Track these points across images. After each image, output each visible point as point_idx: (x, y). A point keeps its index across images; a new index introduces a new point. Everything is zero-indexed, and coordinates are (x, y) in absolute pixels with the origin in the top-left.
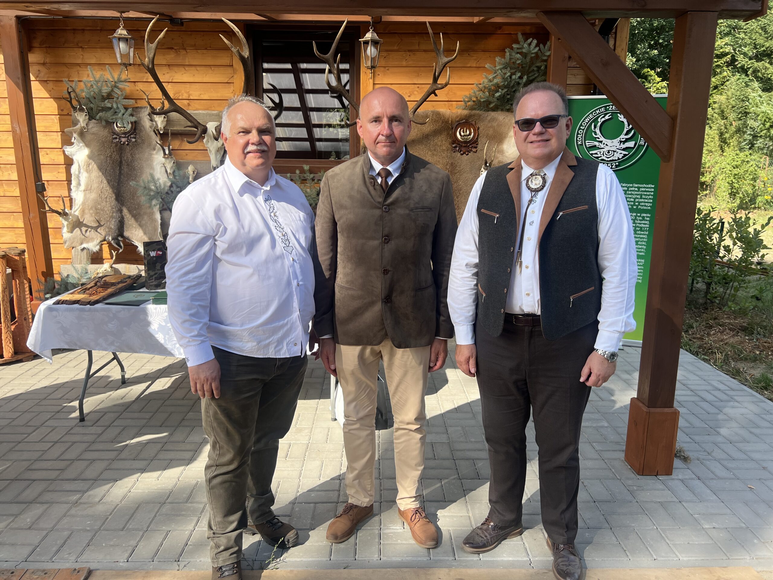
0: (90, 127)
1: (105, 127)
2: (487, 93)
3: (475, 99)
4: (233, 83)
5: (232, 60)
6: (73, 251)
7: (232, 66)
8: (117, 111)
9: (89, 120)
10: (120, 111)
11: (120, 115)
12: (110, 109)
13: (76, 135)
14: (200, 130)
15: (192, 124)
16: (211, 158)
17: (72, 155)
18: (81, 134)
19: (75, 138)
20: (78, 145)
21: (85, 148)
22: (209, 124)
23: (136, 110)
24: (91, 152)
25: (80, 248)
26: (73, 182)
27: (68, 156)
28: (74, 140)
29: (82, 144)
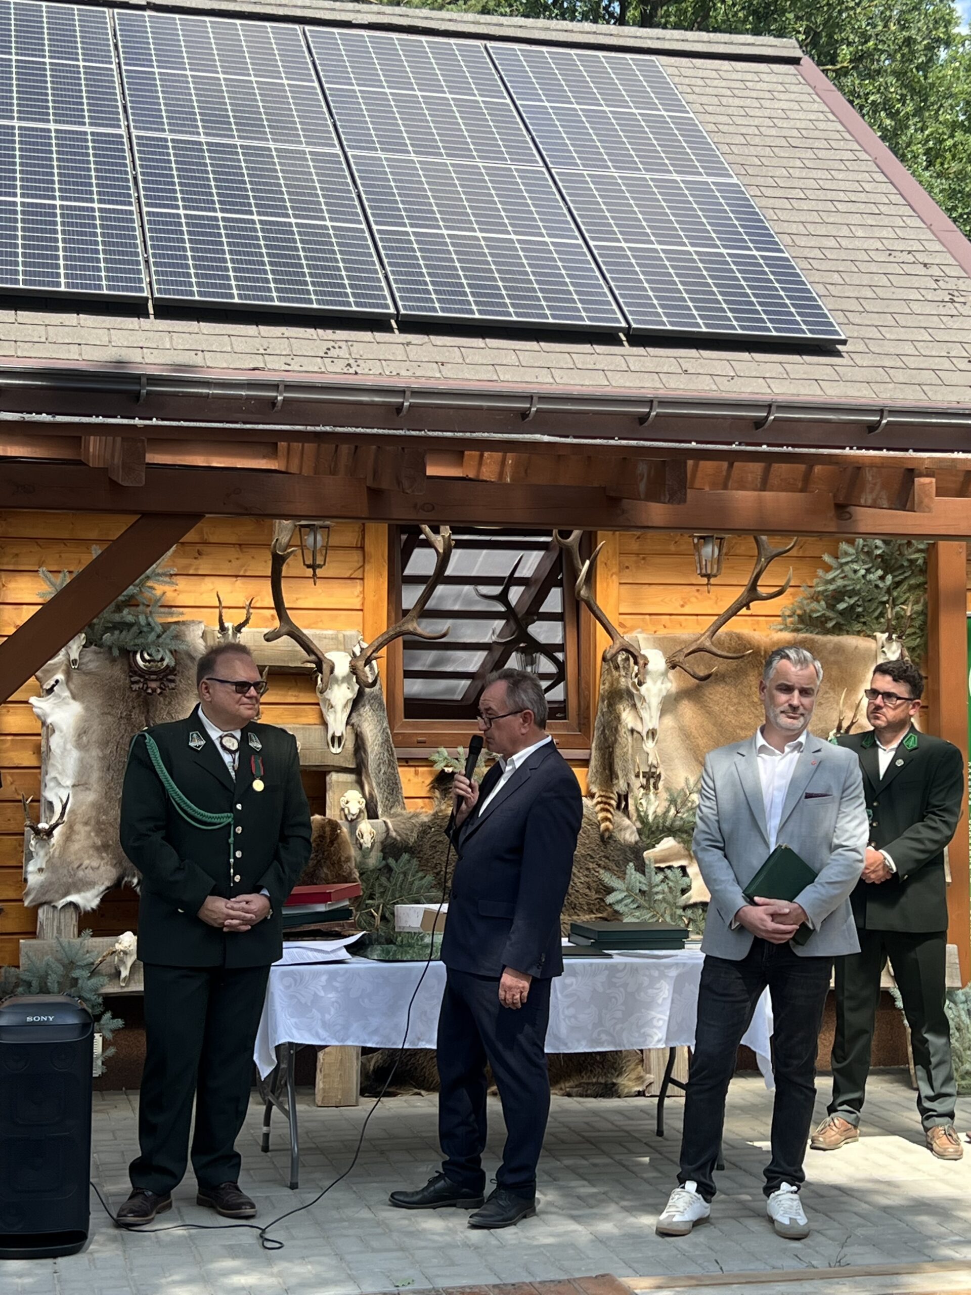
0: (85, 660)
1: (113, 660)
3: (799, 612)
4: (362, 579)
5: (363, 538)
6: (40, 911)
7: (362, 548)
8: (145, 629)
9: (84, 646)
10: (152, 629)
11: (152, 637)
12: (130, 625)
13: (60, 676)
14: (325, 667)
15: (313, 658)
16: (330, 718)
17: (46, 715)
18: (68, 674)
19: (57, 682)
20: (59, 696)
21: (72, 701)
22: (331, 656)
23: (183, 627)
24: (87, 709)
25: (61, 903)
26: (50, 769)
27: (38, 717)
28: (54, 686)
29: (67, 694)
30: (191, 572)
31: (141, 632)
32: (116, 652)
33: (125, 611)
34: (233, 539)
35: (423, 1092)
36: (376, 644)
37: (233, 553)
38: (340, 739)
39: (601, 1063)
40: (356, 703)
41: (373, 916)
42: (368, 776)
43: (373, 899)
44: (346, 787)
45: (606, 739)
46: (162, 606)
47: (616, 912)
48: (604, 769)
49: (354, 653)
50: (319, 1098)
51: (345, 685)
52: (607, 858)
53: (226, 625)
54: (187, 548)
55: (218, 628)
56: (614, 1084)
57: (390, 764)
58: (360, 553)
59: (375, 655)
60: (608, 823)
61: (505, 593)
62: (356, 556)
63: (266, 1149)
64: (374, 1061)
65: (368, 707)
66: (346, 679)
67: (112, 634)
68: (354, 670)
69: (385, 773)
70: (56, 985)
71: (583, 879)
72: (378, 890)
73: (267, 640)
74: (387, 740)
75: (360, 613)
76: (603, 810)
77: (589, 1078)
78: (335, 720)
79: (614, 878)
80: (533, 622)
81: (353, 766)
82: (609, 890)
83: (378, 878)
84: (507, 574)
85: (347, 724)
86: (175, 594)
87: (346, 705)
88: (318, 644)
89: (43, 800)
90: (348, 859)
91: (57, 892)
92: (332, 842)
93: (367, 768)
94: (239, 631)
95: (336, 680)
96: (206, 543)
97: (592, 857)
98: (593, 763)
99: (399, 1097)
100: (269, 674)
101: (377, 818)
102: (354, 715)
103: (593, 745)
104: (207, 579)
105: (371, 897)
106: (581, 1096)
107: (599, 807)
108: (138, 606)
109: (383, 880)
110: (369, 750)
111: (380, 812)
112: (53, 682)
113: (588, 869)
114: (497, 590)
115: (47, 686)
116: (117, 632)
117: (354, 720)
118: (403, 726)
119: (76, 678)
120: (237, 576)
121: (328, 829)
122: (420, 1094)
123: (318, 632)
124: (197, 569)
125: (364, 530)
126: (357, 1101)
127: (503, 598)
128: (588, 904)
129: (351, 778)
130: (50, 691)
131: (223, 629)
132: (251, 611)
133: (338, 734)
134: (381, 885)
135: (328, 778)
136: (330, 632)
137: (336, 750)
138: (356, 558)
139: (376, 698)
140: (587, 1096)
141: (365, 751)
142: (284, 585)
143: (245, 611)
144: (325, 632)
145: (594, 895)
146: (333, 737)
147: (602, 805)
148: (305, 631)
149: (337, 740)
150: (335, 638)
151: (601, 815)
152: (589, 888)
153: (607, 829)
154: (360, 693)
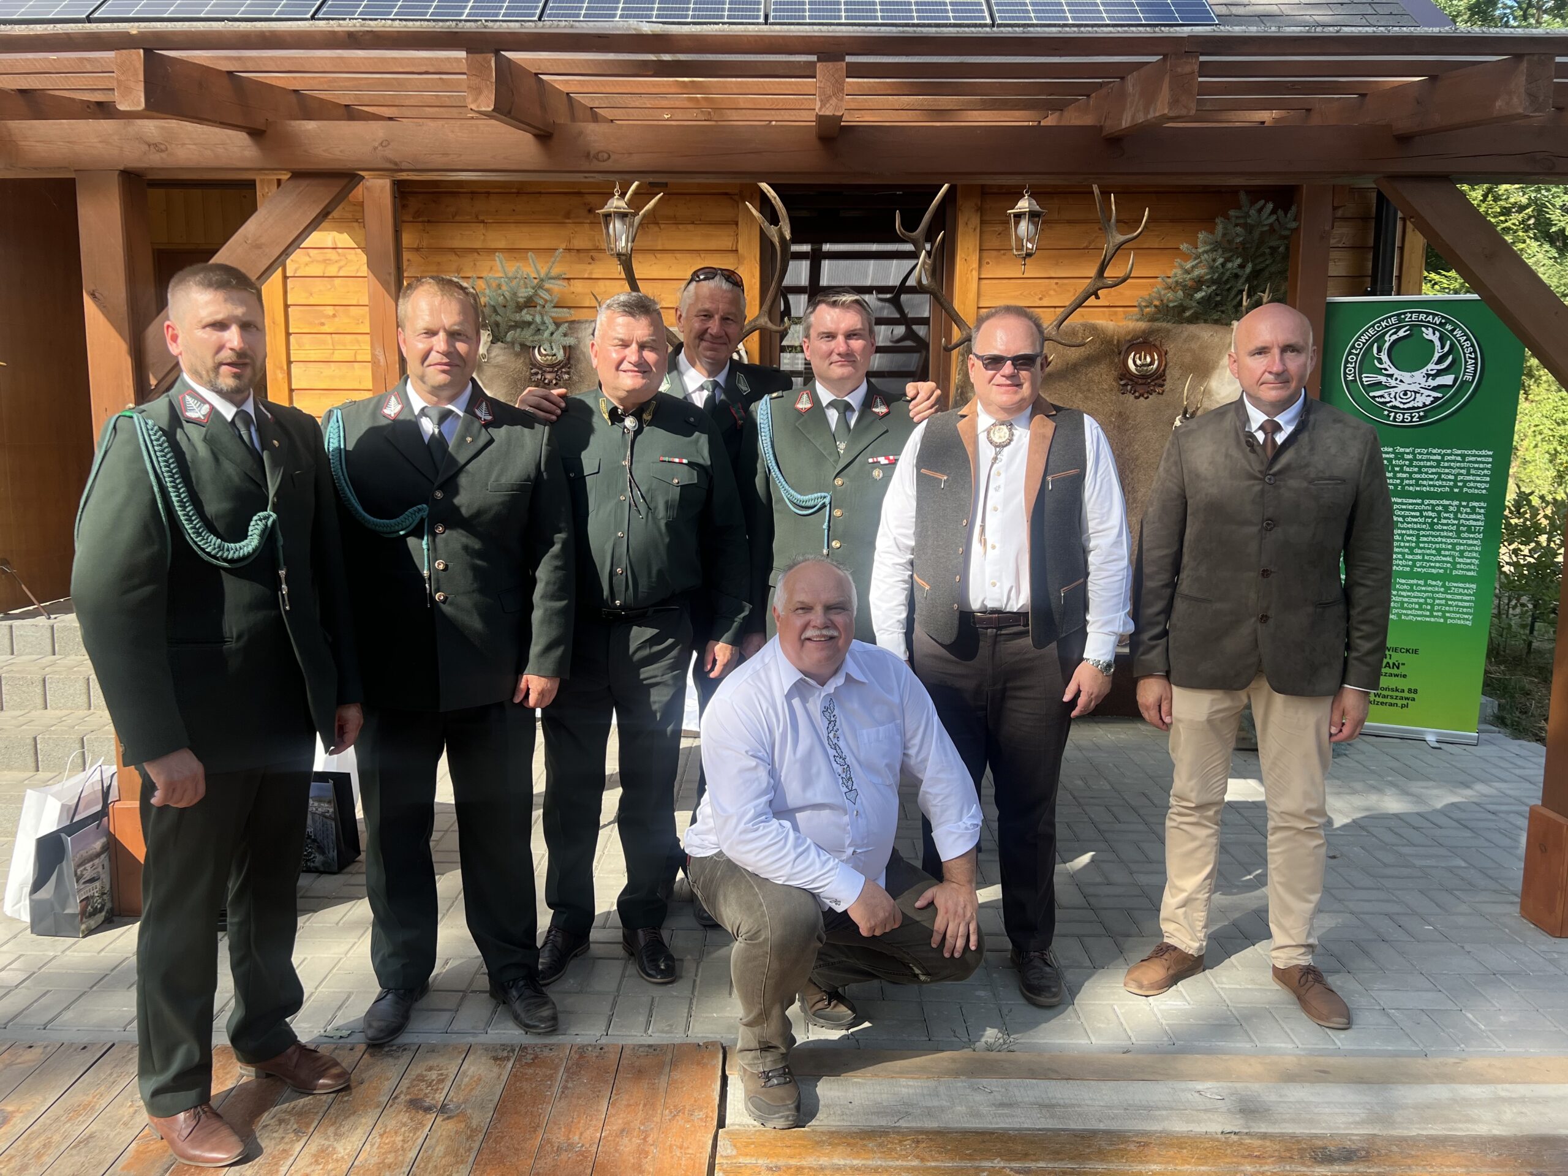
0: (493, 354)
1: (517, 355)
2: (1180, 293)
3: (1157, 303)
5: (736, 242)
7: (735, 251)
8: (543, 327)
9: (492, 343)
10: (547, 327)
11: (546, 334)
12: (529, 324)
23: (577, 326)
30: (586, 276)
31: (537, 330)
32: (517, 348)
33: (525, 311)
46: (555, 307)
54: (582, 255)
58: (733, 256)
67: (515, 332)
96: (598, 249)
104: (601, 282)
108: (536, 307)
116: (518, 330)
119: (487, 369)
125: (736, 235)
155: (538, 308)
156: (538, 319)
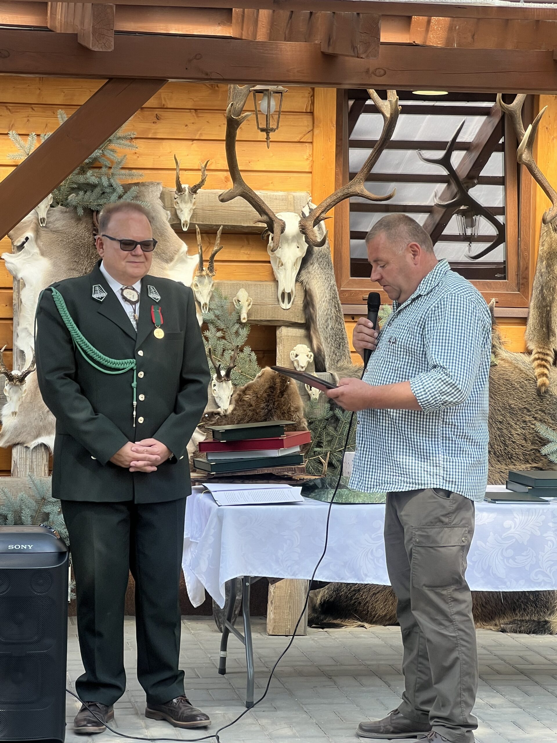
0: (51, 219)
1: (79, 219)
4: (312, 143)
5: (313, 103)
6: (14, 451)
7: (312, 113)
8: (108, 190)
9: (52, 206)
10: (114, 190)
11: (114, 197)
12: (94, 186)
13: (30, 234)
14: (277, 228)
15: (265, 218)
16: (281, 276)
17: (16, 270)
18: (37, 231)
19: (27, 239)
20: (29, 253)
21: (41, 257)
22: (282, 216)
23: (143, 188)
24: (55, 265)
25: (32, 444)
26: (21, 321)
27: (10, 271)
28: (24, 243)
29: (36, 250)
30: (150, 136)
31: (104, 193)
32: (80, 212)
33: (89, 173)
34: (189, 105)
35: (366, 625)
36: (325, 205)
37: (189, 117)
38: (289, 295)
39: (534, 602)
40: (305, 261)
41: (321, 463)
42: (316, 330)
43: (321, 447)
44: (296, 341)
45: (544, 299)
46: (123, 168)
47: (551, 462)
48: (542, 327)
49: (303, 214)
50: (270, 627)
51: (294, 245)
52: (543, 411)
53: (183, 186)
54: (147, 113)
55: (175, 189)
56: (546, 622)
57: (337, 320)
58: (309, 118)
59: (323, 215)
60: (544, 378)
61: (448, 156)
62: (306, 120)
63: (222, 671)
64: (321, 595)
65: (316, 265)
66: (295, 238)
67: (77, 195)
68: (303, 230)
69: (332, 328)
70: (29, 519)
71: (520, 431)
72: (325, 439)
73: (222, 201)
74: (335, 298)
75: (310, 175)
76: (540, 366)
77: (522, 615)
78: (285, 276)
79: (550, 430)
80: (474, 185)
81: (303, 321)
82: (544, 442)
83: (325, 427)
84: (450, 139)
85: (297, 281)
86: (135, 157)
87: (295, 264)
88: (270, 205)
89: (15, 349)
90: (297, 409)
91: (29, 434)
92: (282, 393)
93: (314, 323)
94: (195, 192)
95: (287, 240)
96: (163, 108)
97: (529, 411)
98: (531, 321)
99: (343, 629)
100: (223, 233)
101: (325, 371)
102: (303, 272)
103: (532, 304)
104: (165, 142)
105: (319, 445)
106: (515, 632)
107: (536, 363)
108: (101, 167)
109: (331, 429)
110: (317, 306)
111: (327, 365)
112: (23, 240)
113: (524, 422)
114: (440, 154)
115: (19, 244)
116: (81, 193)
117: (303, 277)
118: (348, 284)
119: (44, 235)
120: (193, 140)
121: (278, 380)
122: (363, 626)
123: (270, 193)
124: (155, 133)
125: (313, 96)
126: (305, 631)
127: (445, 162)
128: (524, 455)
129: (300, 332)
130: (21, 247)
131: (180, 189)
132: (206, 173)
133: (288, 291)
134: (328, 434)
135: (278, 332)
136: (281, 193)
137: (286, 305)
138: (306, 123)
139: (325, 256)
140: (520, 632)
141: (313, 306)
142: (238, 148)
143: (200, 173)
144: (276, 193)
145: (530, 446)
146: (283, 294)
147: (539, 361)
148: (258, 193)
149: (287, 296)
150: (285, 199)
151: (538, 371)
152: (525, 439)
153: (544, 384)
154: (309, 252)
155: (104, 170)
156: (105, 181)
